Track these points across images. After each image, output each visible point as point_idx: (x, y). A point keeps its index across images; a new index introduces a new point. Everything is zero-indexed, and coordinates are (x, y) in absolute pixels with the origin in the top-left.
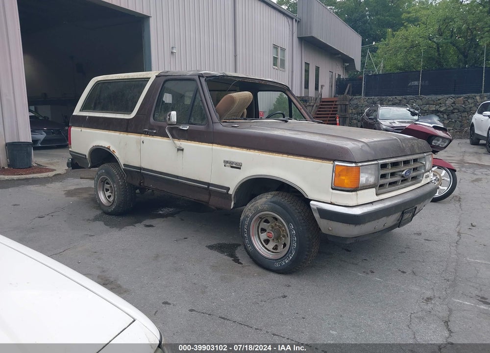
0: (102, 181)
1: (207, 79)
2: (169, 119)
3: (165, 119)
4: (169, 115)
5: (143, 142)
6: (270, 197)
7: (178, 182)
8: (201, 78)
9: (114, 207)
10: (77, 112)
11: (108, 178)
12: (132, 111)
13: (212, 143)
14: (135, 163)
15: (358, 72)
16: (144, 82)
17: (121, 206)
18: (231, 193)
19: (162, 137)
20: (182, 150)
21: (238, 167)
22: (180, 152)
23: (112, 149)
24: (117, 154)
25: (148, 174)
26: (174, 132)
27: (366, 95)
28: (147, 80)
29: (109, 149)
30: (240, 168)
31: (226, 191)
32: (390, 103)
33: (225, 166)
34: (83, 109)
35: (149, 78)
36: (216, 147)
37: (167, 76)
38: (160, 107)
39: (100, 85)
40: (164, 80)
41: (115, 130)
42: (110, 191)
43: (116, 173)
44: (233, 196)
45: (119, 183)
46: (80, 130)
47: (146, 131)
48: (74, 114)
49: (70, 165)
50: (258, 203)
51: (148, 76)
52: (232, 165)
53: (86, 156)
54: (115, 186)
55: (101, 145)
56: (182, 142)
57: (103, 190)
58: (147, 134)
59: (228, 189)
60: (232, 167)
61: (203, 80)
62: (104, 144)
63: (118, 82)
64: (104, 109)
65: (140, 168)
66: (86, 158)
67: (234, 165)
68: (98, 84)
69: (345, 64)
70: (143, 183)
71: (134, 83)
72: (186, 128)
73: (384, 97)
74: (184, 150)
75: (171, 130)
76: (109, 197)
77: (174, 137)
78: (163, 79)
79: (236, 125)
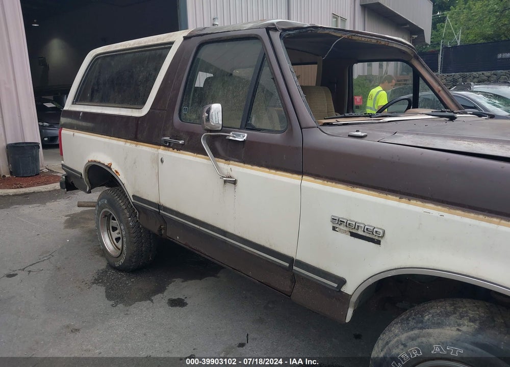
0: (106, 216)
1: (285, 34)
2: (208, 119)
3: (200, 117)
4: (208, 112)
5: (162, 161)
6: (470, 330)
7: (225, 242)
8: (271, 32)
9: (122, 261)
10: (68, 106)
11: (112, 213)
12: (144, 103)
13: (302, 173)
14: (151, 195)
15: (427, 44)
16: (164, 51)
17: (134, 260)
18: (350, 293)
19: (194, 153)
20: (235, 182)
21: (373, 238)
22: (230, 186)
23: (115, 167)
24: (122, 178)
25: (171, 219)
26: (218, 145)
27: (444, 71)
28: (169, 45)
29: (110, 168)
30: (378, 242)
31: (336, 285)
32: (476, 80)
33: (334, 229)
34: (77, 101)
35: (172, 43)
36: (311, 184)
37: (204, 34)
38: (192, 94)
39: (99, 61)
40: (197, 45)
41: (118, 135)
42: (117, 231)
43: (124, 207)
44: (354, 299)
45: (128, 223)
46: (72, 133)
47: (166, 142)
48: (65, 108)
49: (65, 186)
50: (429, 335)
51: (171, 40)
52: (354, 231)
53: (81, 175)
54: (122, 227)
55: (98, 160)
56: (233, 167)
57: (108, 229)
58: (169, 146)
59: (342, 282)
60: (353, 235)
61: (276, 36)
62: (104, 159)
63: (126, 54)
64: (105, 100)
65: (159, 206)
66: (81, 178)
67: (360, 232)
68: (96, 58)
69: (413, 36)
70: (165, 229)
71: (148, 53)
72: (242, 137)
73: (468, 73)
74: (238, 183)
75: (211, 141)
76: (118, 239)
77: (216, 154)
78: (196, 41)
79: (359, 134)
